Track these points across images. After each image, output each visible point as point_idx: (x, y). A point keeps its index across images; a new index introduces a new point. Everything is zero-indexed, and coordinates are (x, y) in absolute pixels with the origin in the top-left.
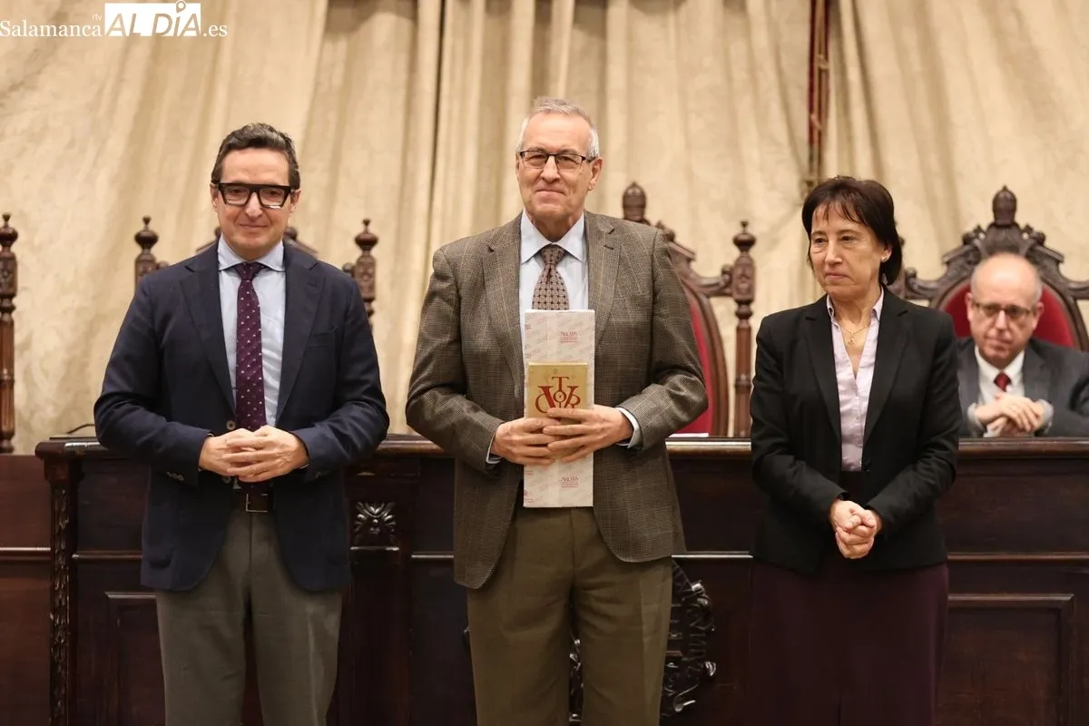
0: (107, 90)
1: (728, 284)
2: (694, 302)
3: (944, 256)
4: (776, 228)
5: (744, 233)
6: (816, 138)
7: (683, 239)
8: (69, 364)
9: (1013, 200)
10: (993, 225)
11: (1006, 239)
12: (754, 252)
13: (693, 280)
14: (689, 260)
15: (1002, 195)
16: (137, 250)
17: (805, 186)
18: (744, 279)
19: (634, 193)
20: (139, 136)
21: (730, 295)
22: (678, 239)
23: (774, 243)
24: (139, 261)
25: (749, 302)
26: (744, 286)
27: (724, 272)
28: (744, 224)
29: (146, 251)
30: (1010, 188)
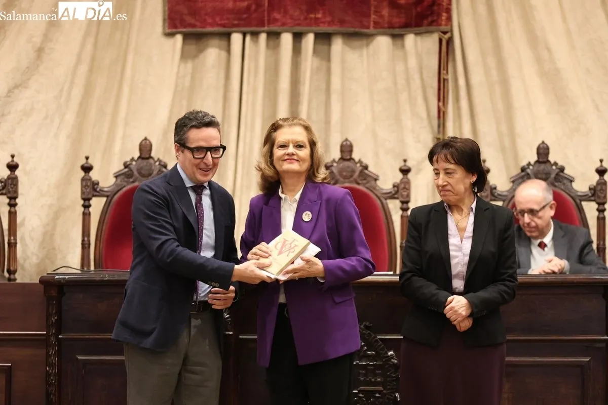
0: (66, 88)
1: (397, 192)
2: (378, 202)
3: (511, 178)
4: (420, 163)
5: (405, 166)
6: (441, 115)
7: (371, 168)
8: (45, 234)
9: (547, 148)
10: (537, 162)
11: (544, 169)
12: (410, 176)
13: (378, 190)
14: (376, 180)
15: (541, 146)
16: (82, 174)
17: (436, 140)
18: (405, 190)
19: (346, 144)
20: (82, 113)
21: (397, 198)
22: (370, 169)
23: (419, 171)
24: (83, 180)
25: (407, 202)
26: (405, 194)
27: (394, 186)
28: (405, 161)
29: (87, 174)
30: (546, 142)
